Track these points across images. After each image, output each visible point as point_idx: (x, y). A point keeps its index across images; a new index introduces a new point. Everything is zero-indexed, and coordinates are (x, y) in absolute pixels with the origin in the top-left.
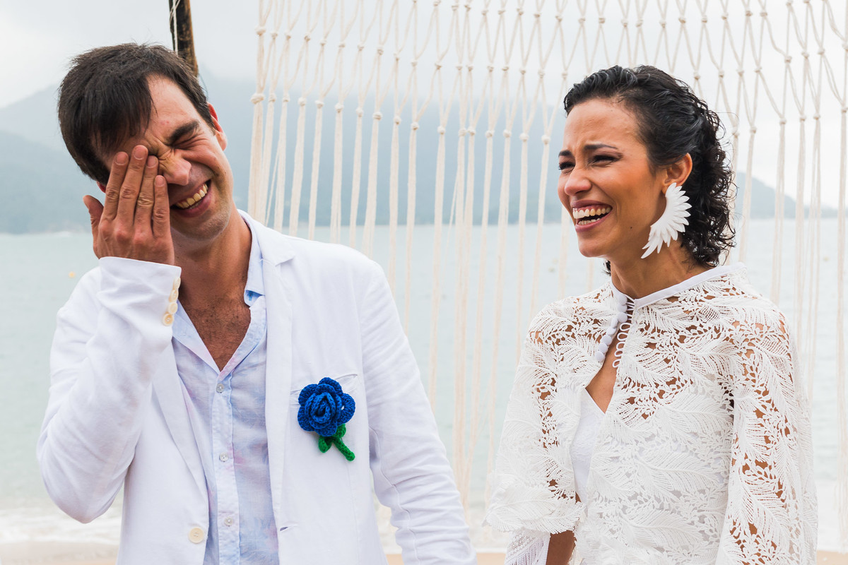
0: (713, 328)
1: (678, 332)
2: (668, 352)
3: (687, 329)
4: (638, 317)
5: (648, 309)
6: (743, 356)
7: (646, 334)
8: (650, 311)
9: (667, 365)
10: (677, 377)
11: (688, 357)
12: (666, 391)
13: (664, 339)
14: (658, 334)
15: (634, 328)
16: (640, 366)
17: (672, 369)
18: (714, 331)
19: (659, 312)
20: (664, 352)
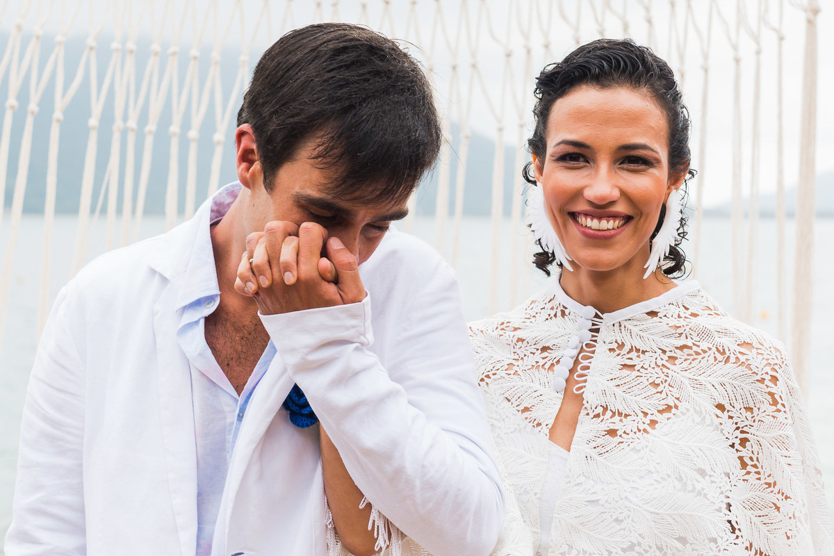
0: (714, 349)
1: (664, 352)
2: (656, 375)
3: (677, 348)
4: (607, 335)
5: (620, 326)
6: (767, 382)
7: (618, 355)
8: (622, 328)
9: (655, 391)
10: (673, 405)
11: (686, 381)
12: (659, 421)
13: (647, 359)
14: (637, 354)
15: (601, 348)
16: (618, 391)
17: (663, 395)
18: (716, 352)
19: (635, 330)
20: (649, 376)
